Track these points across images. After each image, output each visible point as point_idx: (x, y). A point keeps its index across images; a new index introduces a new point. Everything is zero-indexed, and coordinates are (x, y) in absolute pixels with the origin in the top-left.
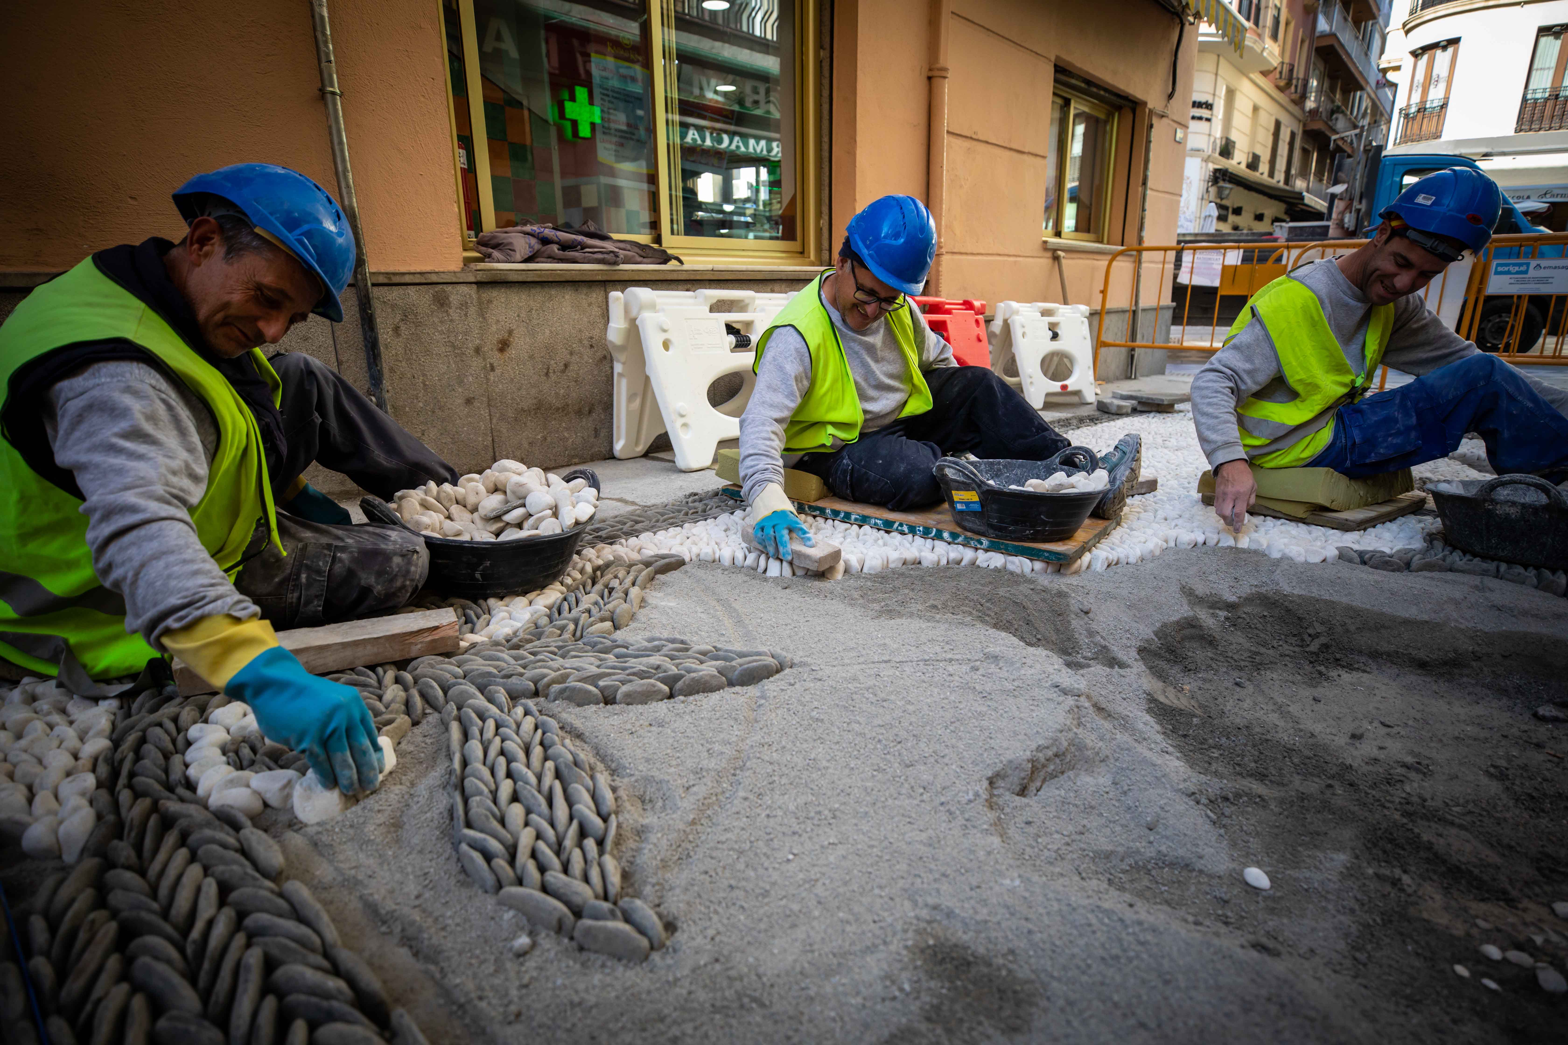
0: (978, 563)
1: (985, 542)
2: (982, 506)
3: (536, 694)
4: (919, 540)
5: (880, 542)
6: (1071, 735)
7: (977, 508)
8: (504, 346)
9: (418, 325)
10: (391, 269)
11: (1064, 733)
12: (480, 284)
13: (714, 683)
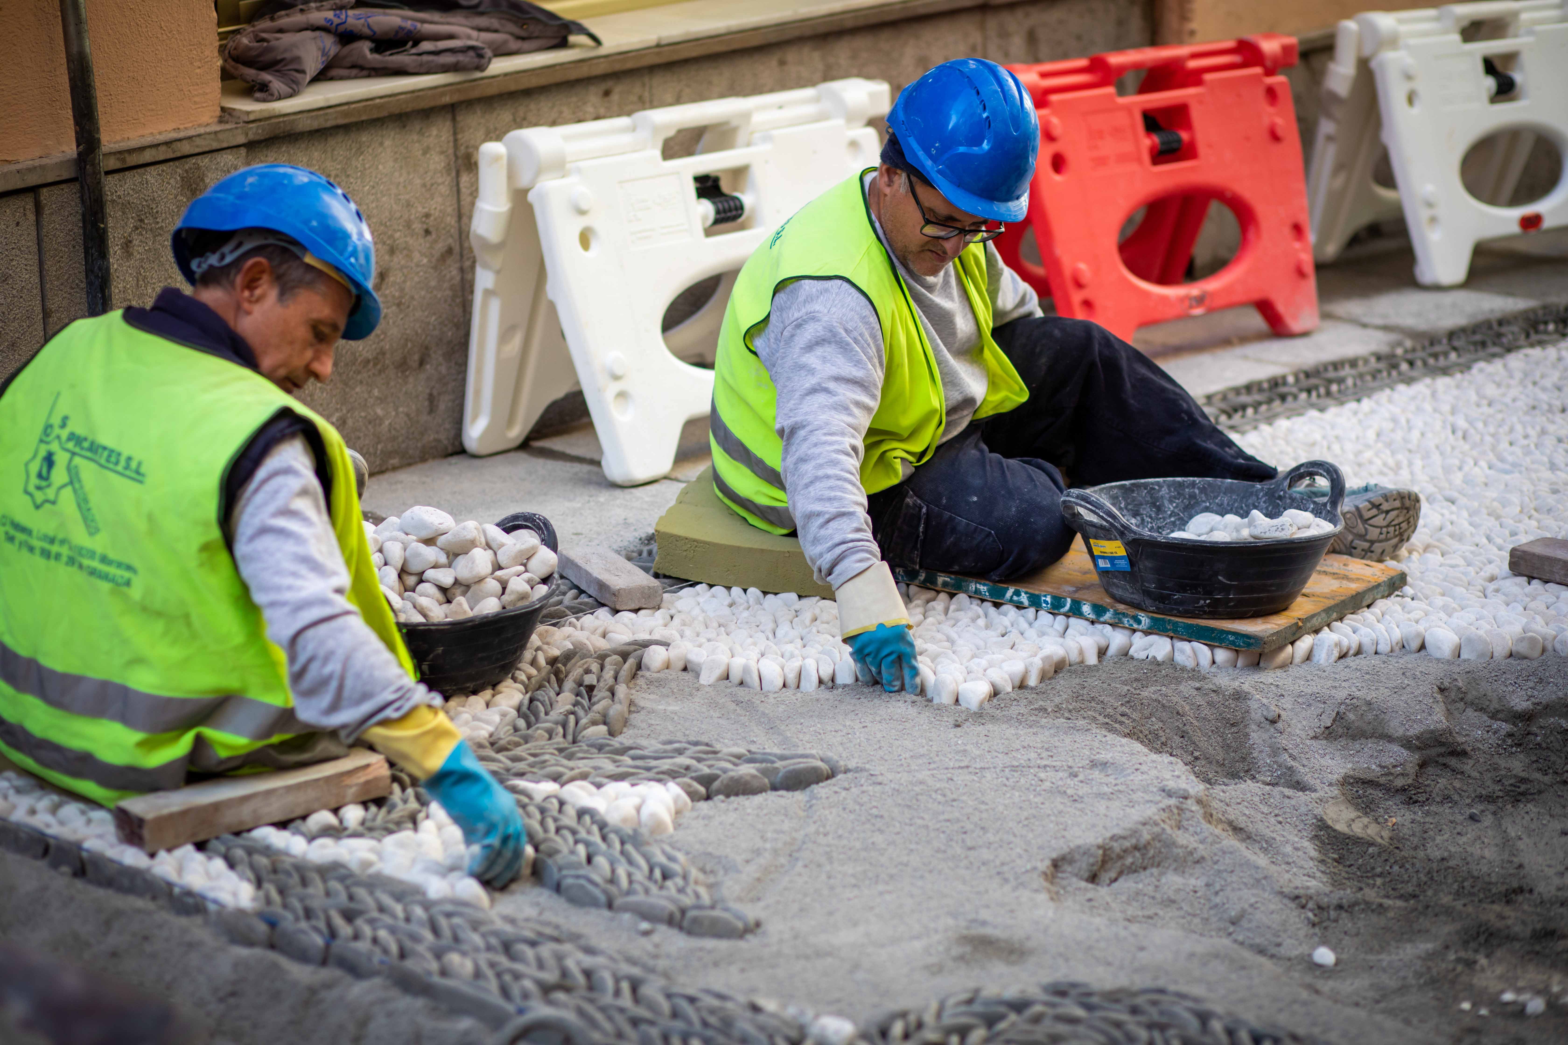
0: (1131, 652)
1: (1145, 620)
2: (1132, 564)
4: (1045, 617)
5: (981, 622)
7: (1124, 565)
13: (756, 785)
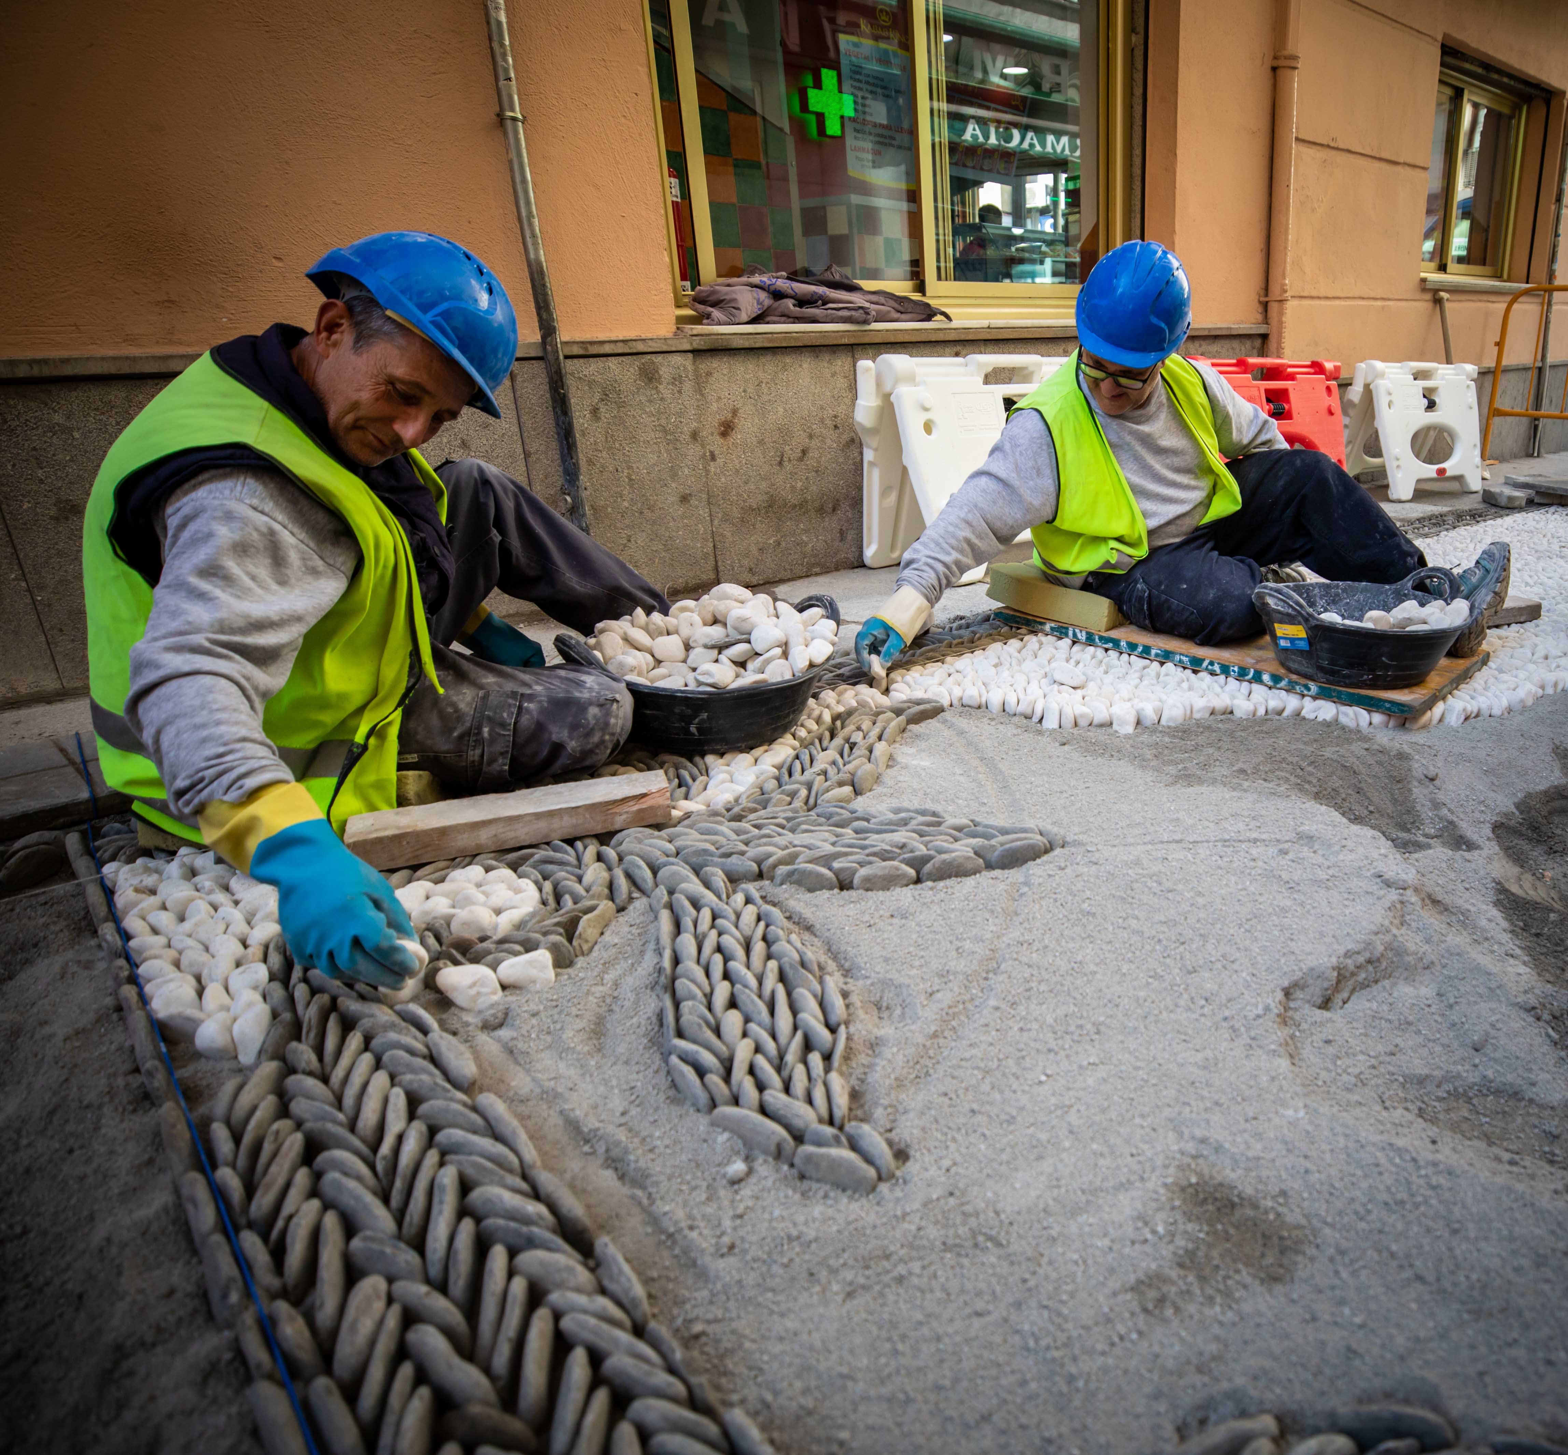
0: (1303, 713)
1: (1314, 688)
2: (1310, 644)
3: (760, 876)
4: (1233, 683)
5: (1185, 685)
6: (1388, 938)
7: (1304, 645)
8: (726, 429)
9: (621, 405)
10: (588, 336)
11: (1381, 936)
12: (696, 353)
13: (969, 866)
